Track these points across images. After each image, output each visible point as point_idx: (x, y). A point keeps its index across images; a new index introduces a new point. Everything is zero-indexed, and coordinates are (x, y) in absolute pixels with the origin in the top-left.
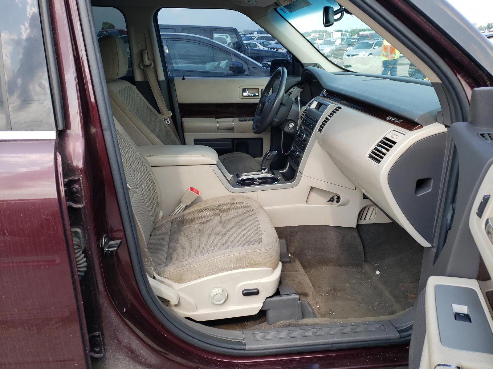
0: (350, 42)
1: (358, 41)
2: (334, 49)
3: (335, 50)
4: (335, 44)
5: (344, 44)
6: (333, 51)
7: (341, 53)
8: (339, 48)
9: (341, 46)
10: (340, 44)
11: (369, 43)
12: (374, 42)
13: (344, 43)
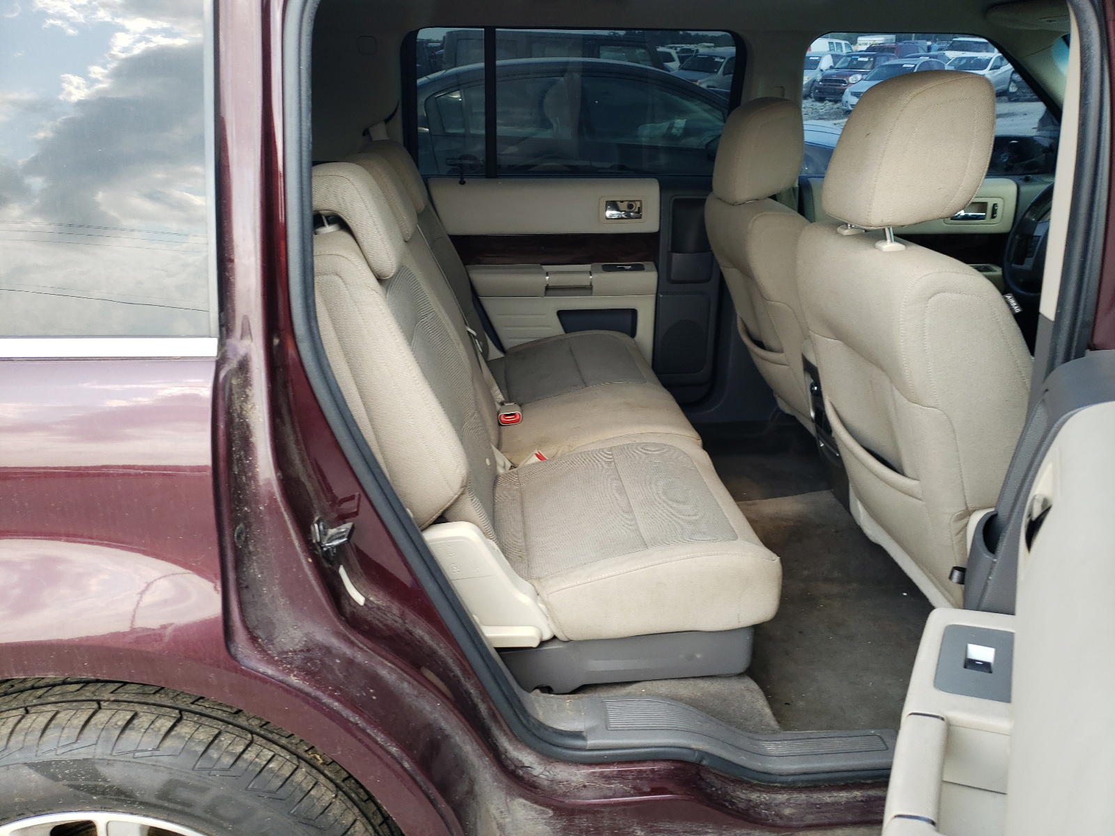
0: (855, 62)
1: (874, 61)
2: (819, 77)
3: (821, 81)
4: (818, 69)
5: (843, 66)
6: (816, 85)
7: (835, 89)
8: (831, 75)
9: (833, 71)
10: (831, 68)
11: (904, 66)
12: (916, 65)
13: (842, 64)
